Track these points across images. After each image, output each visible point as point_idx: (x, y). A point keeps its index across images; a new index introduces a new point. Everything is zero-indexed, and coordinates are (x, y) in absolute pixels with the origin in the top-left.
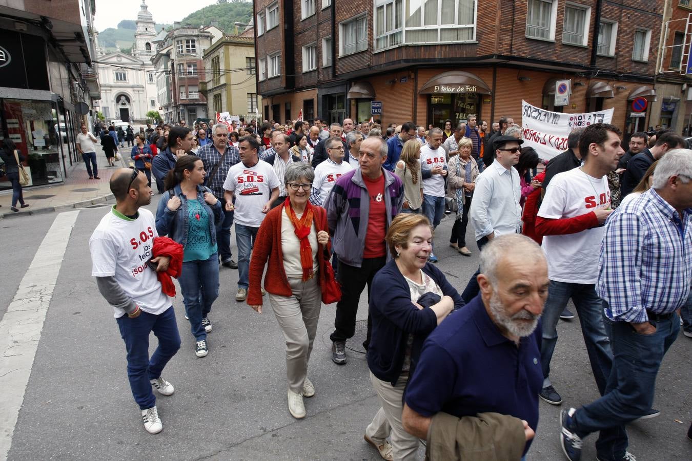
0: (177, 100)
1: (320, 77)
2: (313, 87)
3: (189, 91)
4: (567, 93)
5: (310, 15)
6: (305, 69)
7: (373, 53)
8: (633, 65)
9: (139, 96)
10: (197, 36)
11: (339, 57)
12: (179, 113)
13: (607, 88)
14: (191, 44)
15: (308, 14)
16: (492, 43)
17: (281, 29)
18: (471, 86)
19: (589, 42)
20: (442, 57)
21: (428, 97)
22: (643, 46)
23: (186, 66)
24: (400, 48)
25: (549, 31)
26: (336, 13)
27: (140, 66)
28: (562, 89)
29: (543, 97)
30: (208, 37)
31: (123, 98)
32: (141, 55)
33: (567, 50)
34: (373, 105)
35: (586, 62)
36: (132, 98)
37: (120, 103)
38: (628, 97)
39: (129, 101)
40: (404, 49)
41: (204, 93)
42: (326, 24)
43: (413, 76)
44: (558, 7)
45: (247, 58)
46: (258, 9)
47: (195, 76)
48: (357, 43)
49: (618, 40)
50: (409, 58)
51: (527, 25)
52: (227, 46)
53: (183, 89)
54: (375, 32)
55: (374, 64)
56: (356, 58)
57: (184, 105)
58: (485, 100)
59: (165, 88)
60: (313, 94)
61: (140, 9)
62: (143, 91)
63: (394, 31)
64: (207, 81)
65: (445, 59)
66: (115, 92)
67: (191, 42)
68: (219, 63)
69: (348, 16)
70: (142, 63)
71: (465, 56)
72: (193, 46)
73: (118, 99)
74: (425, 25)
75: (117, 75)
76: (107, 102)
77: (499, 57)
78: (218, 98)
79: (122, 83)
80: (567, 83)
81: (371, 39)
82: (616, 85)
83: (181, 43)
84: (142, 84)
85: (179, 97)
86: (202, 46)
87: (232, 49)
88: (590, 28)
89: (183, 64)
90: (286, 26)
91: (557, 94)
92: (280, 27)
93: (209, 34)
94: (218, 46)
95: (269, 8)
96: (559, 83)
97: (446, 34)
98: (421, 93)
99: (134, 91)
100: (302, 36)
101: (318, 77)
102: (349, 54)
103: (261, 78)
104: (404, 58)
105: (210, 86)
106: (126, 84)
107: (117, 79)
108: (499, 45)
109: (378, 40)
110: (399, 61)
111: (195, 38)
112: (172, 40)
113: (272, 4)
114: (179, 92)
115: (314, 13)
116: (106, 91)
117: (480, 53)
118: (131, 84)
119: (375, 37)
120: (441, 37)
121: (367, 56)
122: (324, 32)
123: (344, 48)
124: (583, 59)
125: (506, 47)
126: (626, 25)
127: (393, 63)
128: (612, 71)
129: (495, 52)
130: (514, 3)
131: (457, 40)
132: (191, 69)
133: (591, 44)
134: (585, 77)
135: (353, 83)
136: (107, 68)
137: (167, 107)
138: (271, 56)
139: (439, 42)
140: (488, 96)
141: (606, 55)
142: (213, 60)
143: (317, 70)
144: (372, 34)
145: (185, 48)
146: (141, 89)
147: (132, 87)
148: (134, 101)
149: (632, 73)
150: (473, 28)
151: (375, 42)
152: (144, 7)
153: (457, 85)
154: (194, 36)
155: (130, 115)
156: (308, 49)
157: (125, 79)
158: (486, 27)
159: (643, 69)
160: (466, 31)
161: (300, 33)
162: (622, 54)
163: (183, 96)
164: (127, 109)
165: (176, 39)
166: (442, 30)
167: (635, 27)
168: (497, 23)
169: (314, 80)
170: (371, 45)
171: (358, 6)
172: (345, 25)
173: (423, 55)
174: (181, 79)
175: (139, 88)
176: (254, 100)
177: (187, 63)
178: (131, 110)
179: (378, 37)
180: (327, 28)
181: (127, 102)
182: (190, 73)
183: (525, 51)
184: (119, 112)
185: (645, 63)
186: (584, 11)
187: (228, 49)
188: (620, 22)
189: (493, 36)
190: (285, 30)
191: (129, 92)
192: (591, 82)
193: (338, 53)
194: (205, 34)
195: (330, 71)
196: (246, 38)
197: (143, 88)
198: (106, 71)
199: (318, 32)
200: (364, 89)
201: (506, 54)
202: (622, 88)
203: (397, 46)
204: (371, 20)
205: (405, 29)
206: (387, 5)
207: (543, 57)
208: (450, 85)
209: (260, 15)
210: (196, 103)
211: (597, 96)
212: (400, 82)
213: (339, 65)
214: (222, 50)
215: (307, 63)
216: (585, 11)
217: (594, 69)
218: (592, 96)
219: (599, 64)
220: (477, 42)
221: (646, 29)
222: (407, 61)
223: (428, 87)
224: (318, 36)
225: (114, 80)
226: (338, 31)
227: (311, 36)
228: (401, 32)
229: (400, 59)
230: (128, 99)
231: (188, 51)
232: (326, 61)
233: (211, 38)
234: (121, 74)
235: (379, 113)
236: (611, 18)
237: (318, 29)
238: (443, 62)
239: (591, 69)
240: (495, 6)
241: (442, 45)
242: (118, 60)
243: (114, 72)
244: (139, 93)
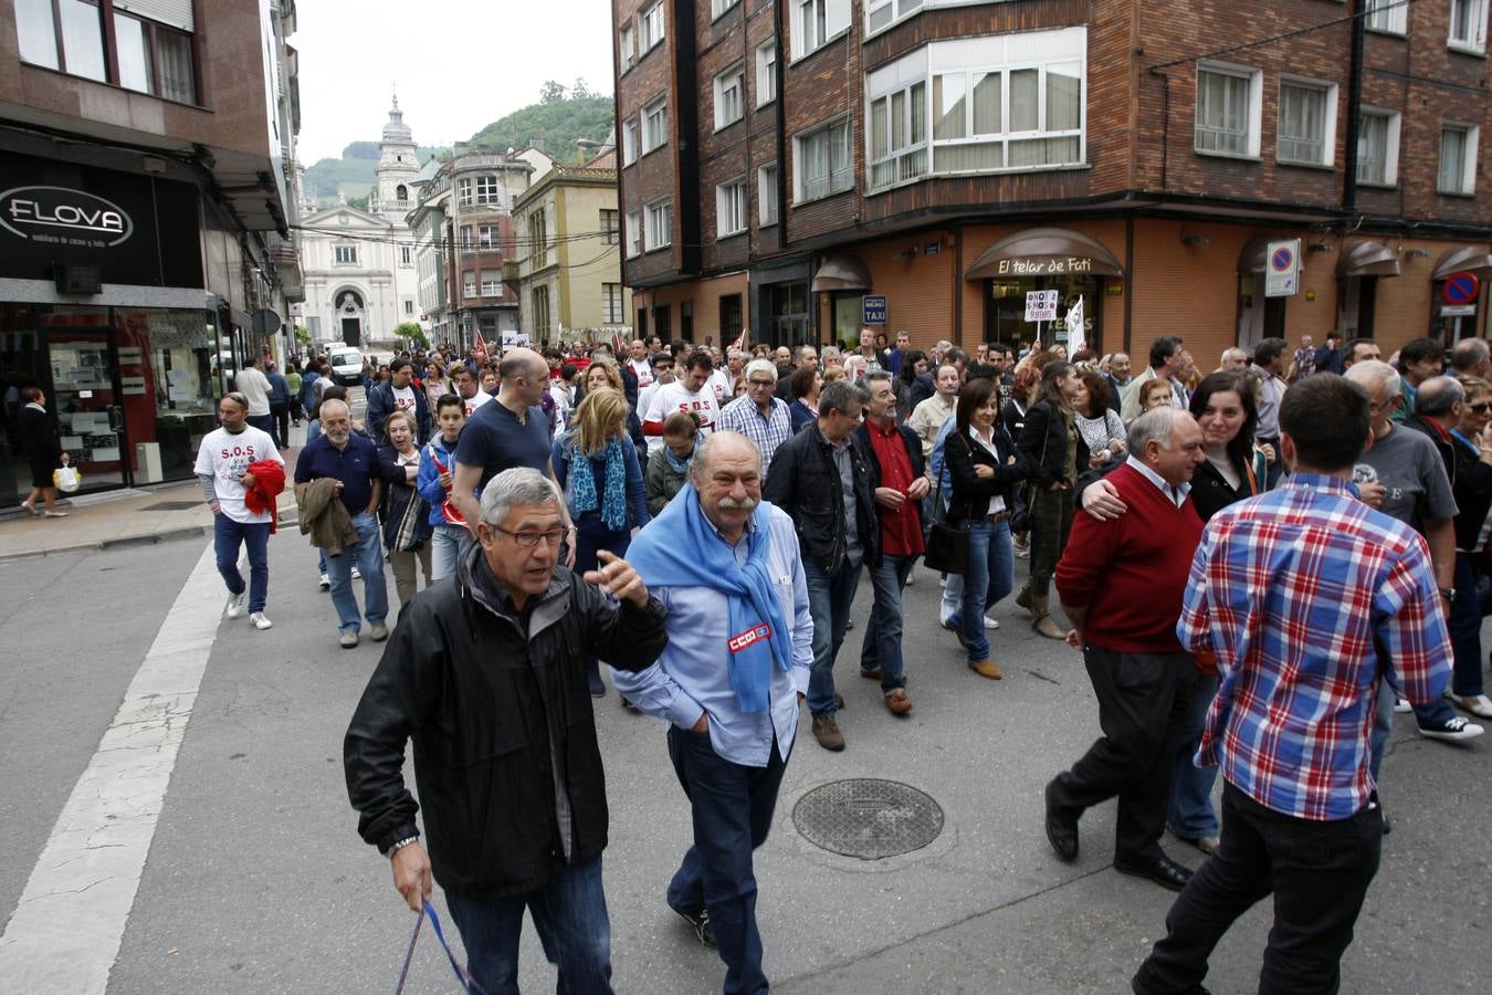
0: (459, 301)
1: (754, 248)
2: (740, 267)
3: (484, 279)
4: (1292, 270)
5: (732, 121)
6: (723, 230)
7: (866, 195)
8: (1441, 202)
9: (381, 293)
10: (501, 169)
11: (792, 206)
12: (461, 327)
13: (1385, 255)
14: (487, 186)
15: (727, 118)
16: (1120, 167)
17: (673, 151)
18: (1080, 259)
19: (1336, 158)
20: (1015, 199)
21: (985, 284)
22: (1461, 161)
23: (476, 230)
24: (923, 183)
25: (1246, 137)
26: (786, 115)
27: (383, 233)
28: (1282, 260)
29: (1240, 278)
30: (523, 170)
31: (349, 298)
32: (387, 210)
33: (1290, 177)
34: (868, 305)
35: (1333, 200)
36: (368, 296)
37: (343, 307)
38: (1434, 272)
39: (360, 304)
40: (931, 184)
41: (513, 284)
42: (765, 138)
43: (951, 242)
44: (1264, 86)
45: (601, 210)
46: (625, 113)
47: (494, 250)
48: (831, 175)
49: (1402, 151)
50: (942, 203)
51: (1198, 127)
52: (561, 189)
53: (470, 278)
54: (868, 153)
55: (869, 218)
56: (831, 204)
57: (472, 310)
58: (1111, 289)
59: (434, 277)
60: (738, 283)
61: (388, 119)
62: (389, 282)
63: (910, 148)
64: (519, 260)
65: (1020, 204)
66: (334, 286)
67: (487, 181)
68: (544, 222)
69: (814, 120)
70: (388, 226)
71: (1062, 196)
72: (493, 190)
73: (339, 300)
74: (975, 133)
75: (338, 250)
76: (317, 306)
77: (1139, 195)
78: (541, 294)
79: (349, 268)
80: (1293, 246)
81: (861, 166)
82: (1404, 247)
83: (468, 185)
84: (388, 269)
85: (462, 295)
86: (510, 190)
87: (571, 194)
88: (1339, 127)
89: (471, 227)
90: (683, 144)
91: (1271, 271)
92: (671, 146)
93: (524, 165)
94: (543, 188)
95: (648, 110)
96: (1273, 248)
97: (1021, 152)
98: (971, 276)
99: (371, 282)
100: (714, 165)
101: (750, 248)
102: (816, 199)
103: (631, 252)
104: (931, 205)
105: (525, 271)
106: (355, 268)
107: (339, 259)
108: (1138, 171)
109: (875, 168)
110: (921, 212)
111: (495, 174)
112: (450, 178)
113: (655, 100)
114: (463, 280)
115: (740, 116)
116: (315, 284)
117: (1095, 189)
118: (366, 268)
119: (869, 163)
120: (1010, 156)
121: (852, 201)
122: (762, 154)
123: (804, 188)
124: (1327, 195)
125: (1152, 174)
126: (1421, 119)
127: (910, 214)
128: (1393, 217)
129: (1130, 187)
130: (1166, 82)
131: (1046, 162)
132: (488, 237)
133: (1342, 162)
134: (1332, 232)
135: (824, 260)
136: (319, 239)
137: (437, 315)
138: (651, 206)
139: (1006, 168)
140: (1115, 280)
141: (1377, 183)
142: (532, 218)
143: (748, 233)
144: (864, 156)
145: (475, 195)
146: (386, 278)
147: (368, 275)
148: (371, 304)
149: (1439, 220)
150: (1078, 137)
151: (868, 172)
152: (396, 114)
153: (1048, 258)
154: (495, 169)
155: (362, 332)
156: (728, 189)
157: (354, 259)
158: (1107, 135)
159: (1463, 212)
160: (1065, 144)
161: (713, 158)
162: (1415, 179)
163: (471, 292)
164: (357, 321)
165: (459, 177)
166: (1011, 143)
167: (1441, 121)
168: (1131, 124)
169: (741, 253)
170: (860, 179)
171: (832, 99)
172: (805, 140)
173: (973, 196)
174: (466, 257)
175: (381, 277)
176: (617, 296)
177: (479, 224)
178: (364, 322)
179: (876, 162)
180: (767, 146)
181: (356, 306)
182: (485, 244)
183: (1196, 182)
184: (341, 327)
185: (1468, 198)
186: (1322, 93)
187: (563, 193)
188: (1405, 113)
189: (1123, 152)
190: (680, 152)
191: (362, 285)
192: (1347, 242)
193: (792, 197)
194: (517, 165)
195: (775, 235)
196: (600, 170)
197: (390, 276)
198: (317, 244)
199: (749, 154)
200: (847, 270)
201: (1152, 188)
202: (1420, 254)
203: (915, 180)
204: (861, 126)
205: (932, 143)
206: (894, 96)
207: (1235, 193)
208: (1034, 258)
209: (630, 123)
210: (496, 305)
211: (1361, 272)
212: (926, 252)
213: (794, 222)
214: (550, 196)
215: (726, 220)
216: (1326, 93)
217: (1352, 215)
218: (1350, 274)
219: (1363, 204)
220: (1089, 166)
221: (1464, 124)
222: (937, 210)
223: (984, 262)
224: (750, 163)
225: (332, 261)
226: (791, 152)
227: (735, 163)
228: (924, 151)
229: (923, 206)
230: (359, 300)
231: (482, 200)
232: (766, 213)
233: (529, 173)
234: (346, 251)
235: (880, 321)
236: (1384, 104)
237: (749, 148)
238: (1017, 211)
239: (1344, 214)
240: (1125, 90)
241: (1012, 176)
242: (340, 221)
243: (333, 246)
244: (381, 287)
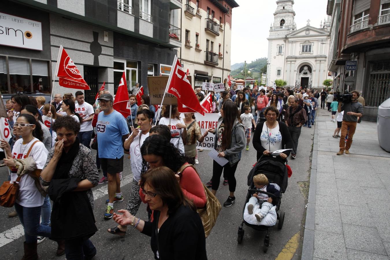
9: (320, 65)
27: (325, 37)
31: (306, 68)
36: (314, 67)
37: (303, 72)
39: (310, 71)
66: (299, 62)
70: (328, 34)
73: (301, 69)
75: (303, 47)
76: (290, 71)
79: (307, 55)
84: (325, 55)
99: (316, 61)
106: (310, 55)
107: (303, 51)
116: (291, 62)
118: (315, 54)
136: (296, 42)
146: (324, 59)
147: (315, 57)
155: (309, 84)
157: (310, 51)
164: (308, 78)
175: (322, 58)
178: (311, 79)
181: (308, 72)
184: (300, 81)
191: (312, 62)
197: (326, 57)
198: (294, 44)
225: (300, 52)
230: (310, 69)
234: (307, 46)
242: (306, 34)
243: (301, 45)
244: (320, 63)
